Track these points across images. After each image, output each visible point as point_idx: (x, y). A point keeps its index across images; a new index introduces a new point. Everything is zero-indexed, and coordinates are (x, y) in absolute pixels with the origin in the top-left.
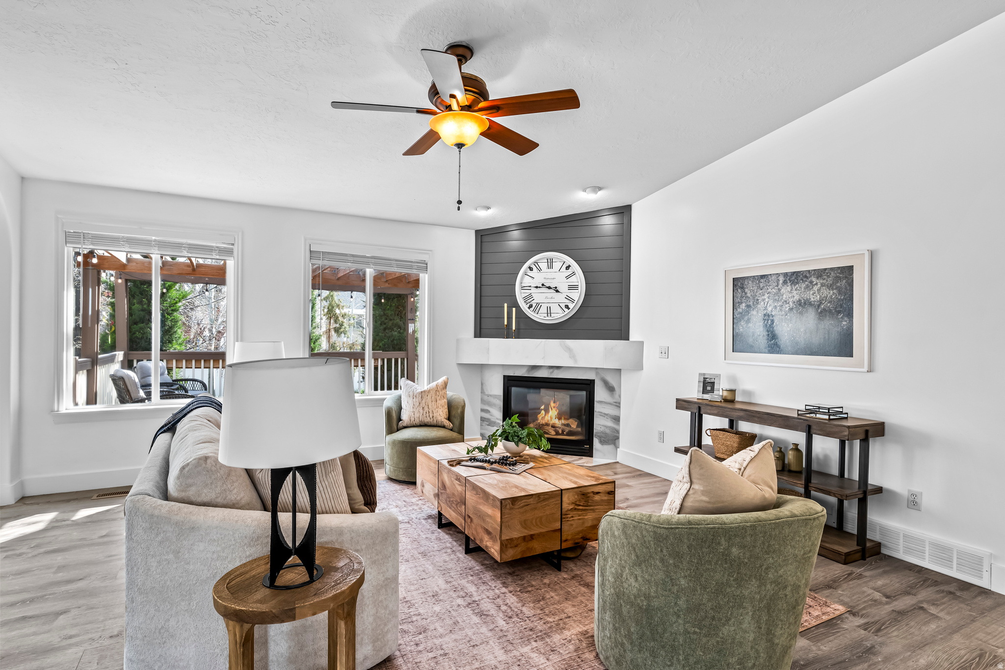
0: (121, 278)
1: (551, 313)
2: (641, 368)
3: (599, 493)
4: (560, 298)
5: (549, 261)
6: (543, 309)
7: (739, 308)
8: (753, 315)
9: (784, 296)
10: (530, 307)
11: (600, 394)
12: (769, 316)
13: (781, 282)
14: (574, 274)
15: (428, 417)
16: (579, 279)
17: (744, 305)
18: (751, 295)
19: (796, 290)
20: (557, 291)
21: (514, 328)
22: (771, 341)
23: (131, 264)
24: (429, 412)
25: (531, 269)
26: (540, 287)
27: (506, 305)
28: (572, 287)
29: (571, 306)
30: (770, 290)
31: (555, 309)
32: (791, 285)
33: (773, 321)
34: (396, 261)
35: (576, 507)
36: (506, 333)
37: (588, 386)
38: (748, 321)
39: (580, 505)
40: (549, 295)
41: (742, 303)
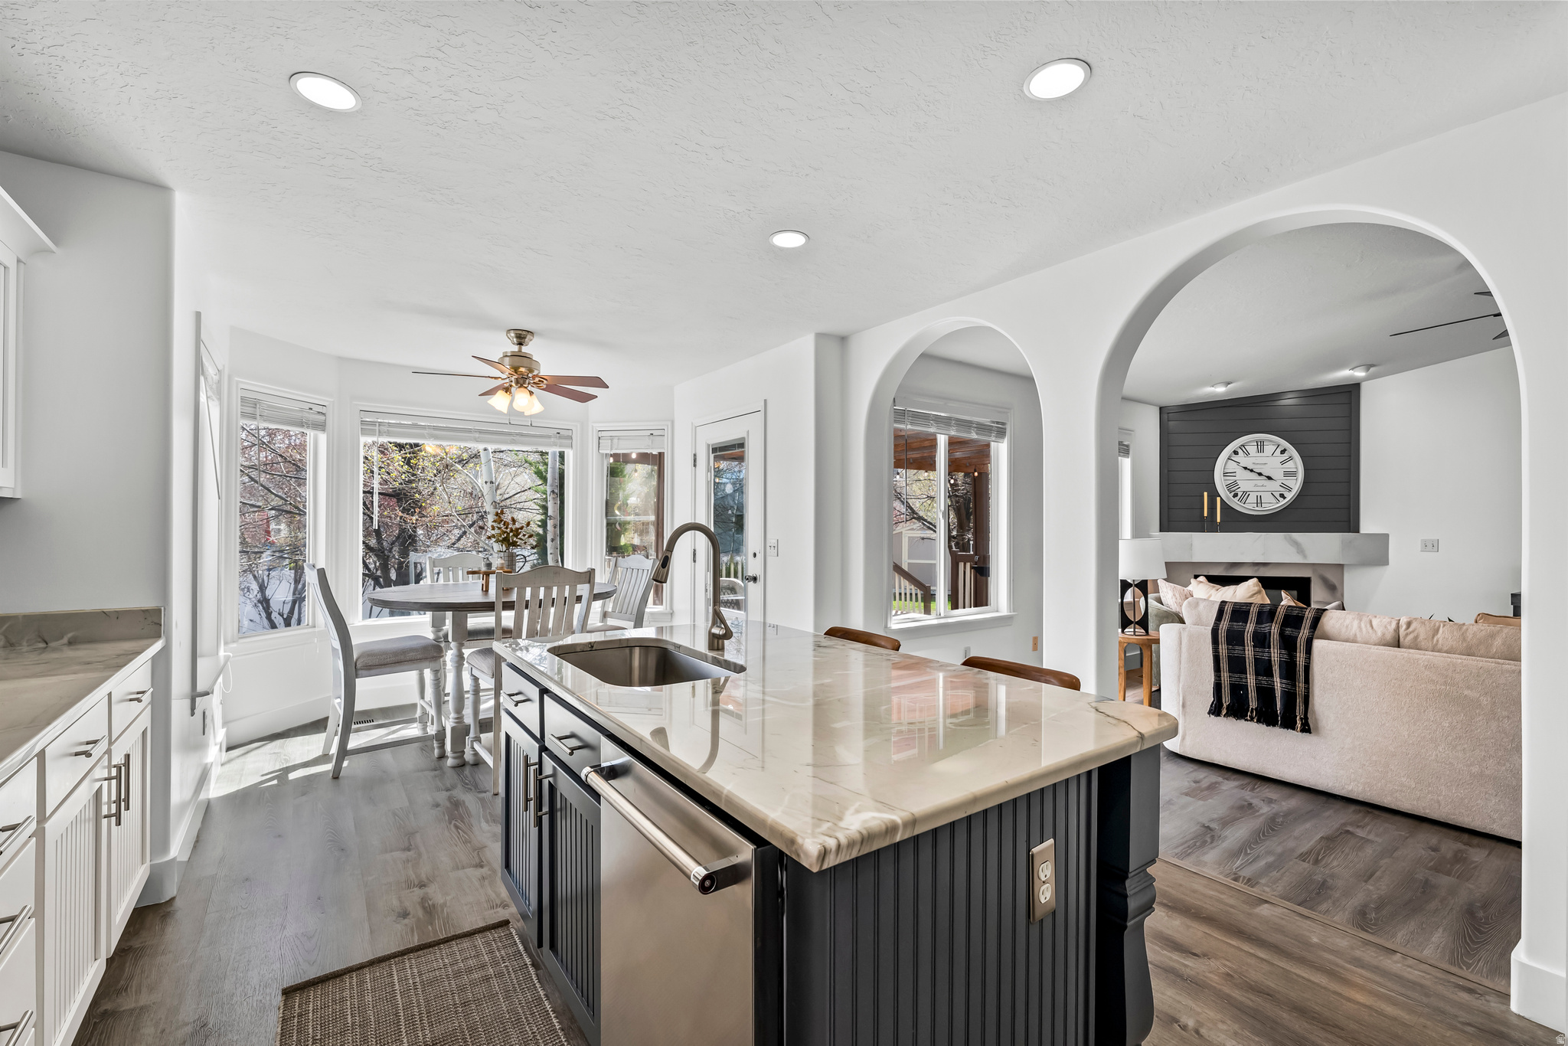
1: (1257, 503)
2: (1385, 564)
4: (1274, 486)
5: (1259, 444)
6: (1252, 499)
10: (1235, 495)
11: (1317, 594)
14: (1291, 458)
16: (1297, 464)
20: (1270, 478)
21: (1219, 520)
25: (1235, 452)
27: (1206, 494)
28: (1287, 474)
29: (1286, 494)
31: (1267, 498)
36: (1206, 525)
37: (1302, 584)
40: (1260, 483)
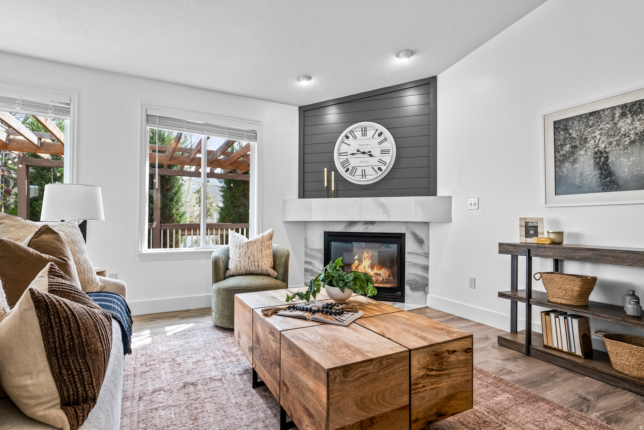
0: (21, 164)
1: (365, 175)
2: (450, 221)
3: (455, 351)
4: (374, 161)
5: (363, 130)
6: (359, 172)
7: (563, 150)
8: (580, 155)
9: (623, 129)
10: (347, 170)
11: (410, 245)
12: (601, 153)
13: (617, 115)
14: (385, 139)
15: (253, 266)
16: (391, 144)
17: (568, 146)
18: (577, 135)
19: (639, 120)
20: (371, 156)
21: (333, 189)
22: (605, 179)
23: (12, 144)
24: (254, 261)
25: (347, 137)
26: (355, 154)
27: (326, 169)
28: (384, 152)
29: (383, 168)
30: (602, 126)
31: (369, 171)
32: (632, 116)
33: (607, 158)
34: (228, 129)
35: (428, 372)
36: (326, 193)
37: (399, 239)
38: (575, 161)
39: (432, 370)
40: (364, 160)
41: (565, 145)
